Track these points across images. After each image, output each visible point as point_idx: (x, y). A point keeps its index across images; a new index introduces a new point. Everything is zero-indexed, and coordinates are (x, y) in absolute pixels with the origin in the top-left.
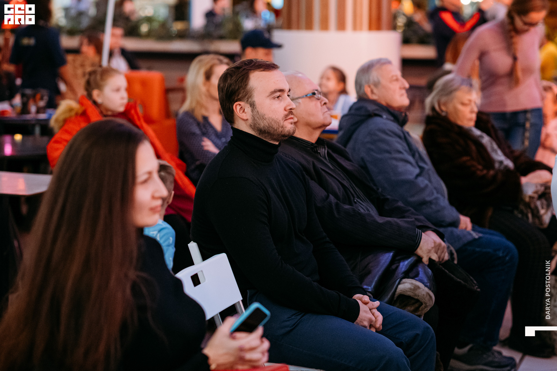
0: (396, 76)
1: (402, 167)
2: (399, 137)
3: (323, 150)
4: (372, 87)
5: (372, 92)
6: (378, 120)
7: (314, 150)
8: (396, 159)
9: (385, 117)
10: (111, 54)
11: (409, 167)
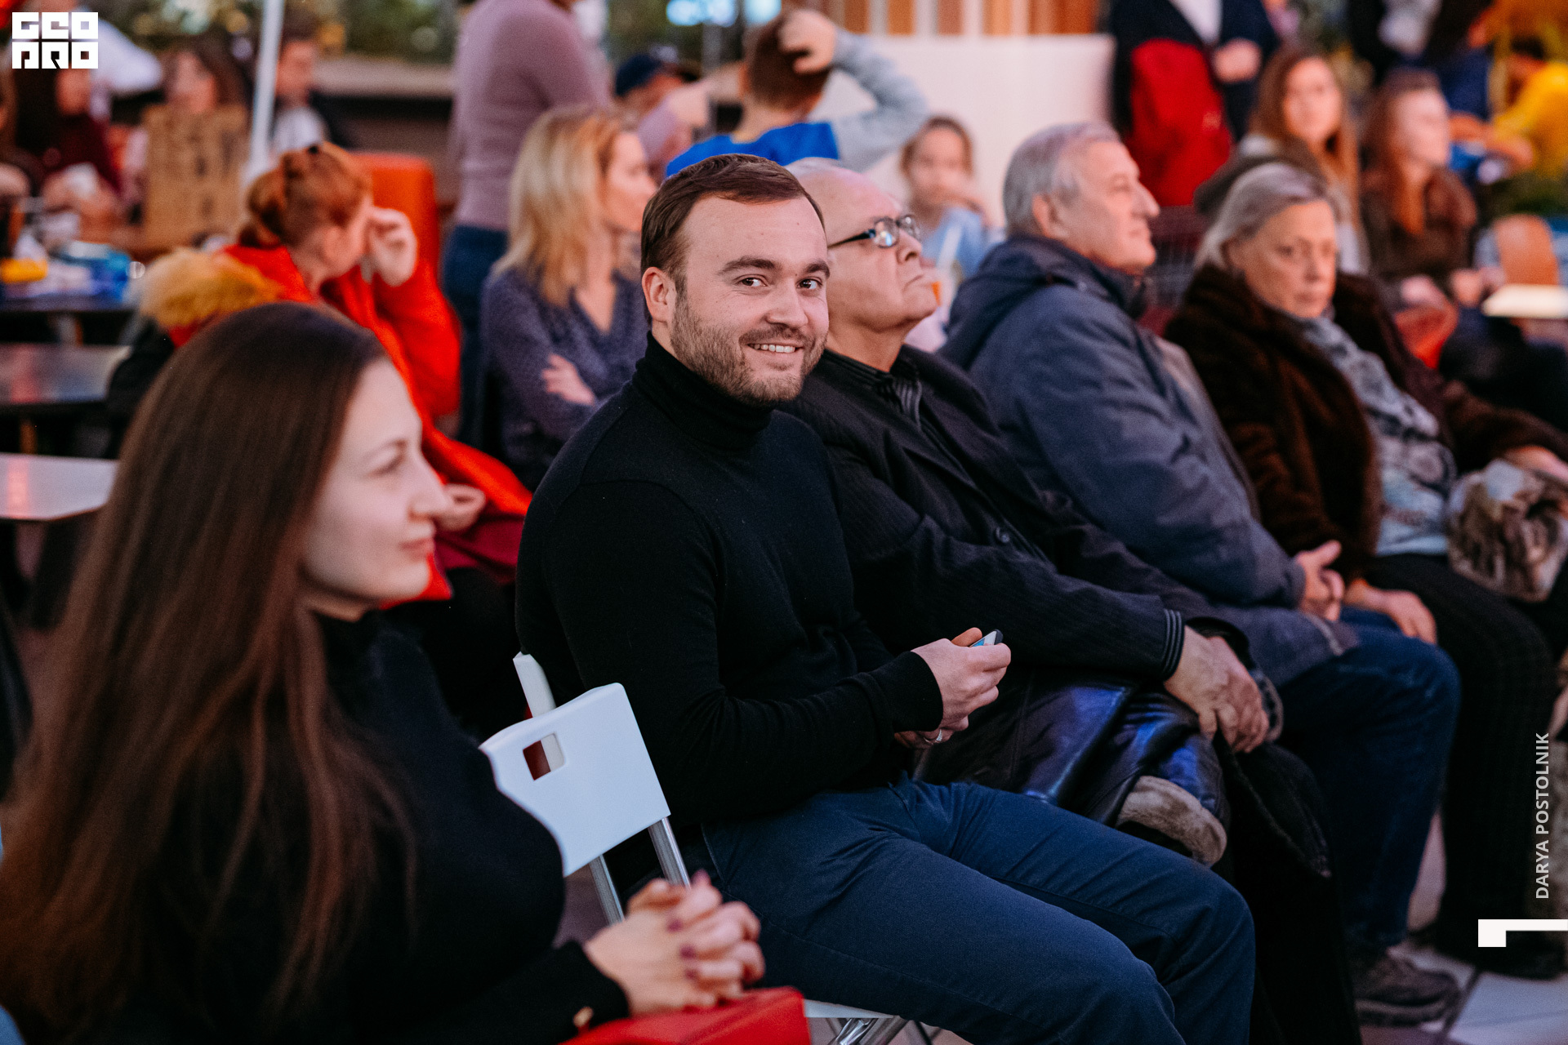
0: (1124, 176)
1: (1132, 425)
2: (1124, 342)
3: (910, 393)
4: (1055, 201)
5: (1053, 217)
6: (1061, 293)
7: (885, 390)
8: (1115, 404)
9: (1082, 285)
10: (280, 105)
11: (1153, 426)
